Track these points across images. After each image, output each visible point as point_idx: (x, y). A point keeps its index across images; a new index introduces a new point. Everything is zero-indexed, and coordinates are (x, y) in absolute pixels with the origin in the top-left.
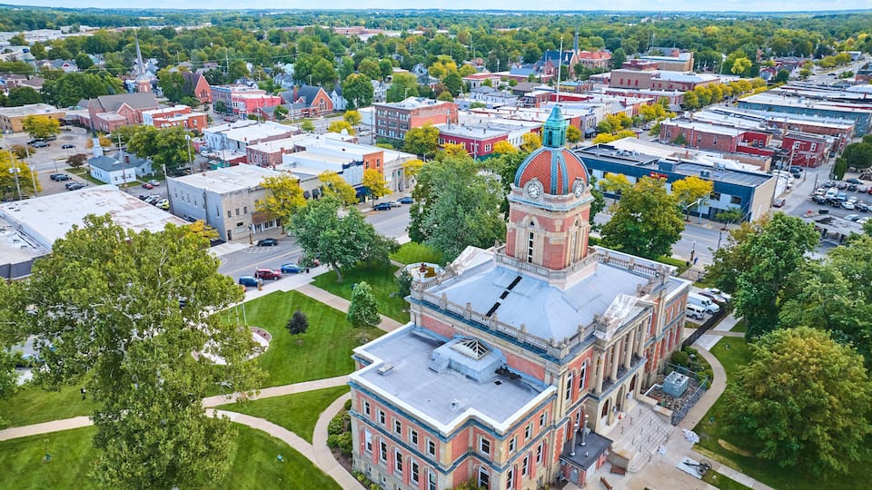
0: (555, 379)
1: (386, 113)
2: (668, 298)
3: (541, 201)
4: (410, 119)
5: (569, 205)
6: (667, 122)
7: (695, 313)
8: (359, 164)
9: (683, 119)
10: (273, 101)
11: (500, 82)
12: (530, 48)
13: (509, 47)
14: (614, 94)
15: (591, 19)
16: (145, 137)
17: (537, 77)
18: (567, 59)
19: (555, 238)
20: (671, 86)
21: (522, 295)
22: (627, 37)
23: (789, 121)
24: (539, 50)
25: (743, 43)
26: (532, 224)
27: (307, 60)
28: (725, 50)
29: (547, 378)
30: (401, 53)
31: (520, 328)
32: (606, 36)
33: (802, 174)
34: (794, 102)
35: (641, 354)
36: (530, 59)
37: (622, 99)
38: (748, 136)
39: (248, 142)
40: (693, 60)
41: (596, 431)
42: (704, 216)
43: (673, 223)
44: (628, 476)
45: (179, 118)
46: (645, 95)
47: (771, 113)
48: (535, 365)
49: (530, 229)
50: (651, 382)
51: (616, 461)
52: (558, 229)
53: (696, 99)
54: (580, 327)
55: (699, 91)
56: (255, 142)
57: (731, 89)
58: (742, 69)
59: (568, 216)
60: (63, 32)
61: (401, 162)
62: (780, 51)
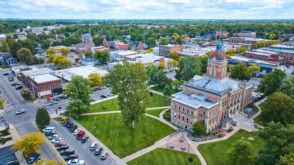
0: (220, 101)
1: (162, 48)
2: (246, 89)
3: (216, 62)
4: (169, 50)
5: (222, 63)
6: (247, 52)
7: (254, 97)
8: (158, 60)
9: (252, 51)
10: (126, 45)
11: (193, 41)
12: (202, 31)
13: (195, 31)
14: (230, 44)
15: (221, 22)
16: (98, 53)
17: (205, 39)
18: (214, 34)
19: (219, 70)
20: (248, 42)
21: (211, 84)
22: (234, 27)
23: (287, 52)
24: (205, 31)
25: (273, 29)
26: (213, 67)
27: (134, 34)
28: (267, 32)
29: (218, 100)
30: (161, 32)
31: (211, 89)
32: (227, 27)
33: (290, 67)
34: (289, 47)
35: (240, 100)
36: (202, 34)
37: (233, 45)
38: (273, 56)
39: (124, 55)
40: (256, 34)
41: (229, 117)
42: (258, 77)
43: (248, 75)
44: (236, 127)
45: (102, 50)
46: (240, 45)
47: (281, 50)
48: (215, 98)
49: (213, 69)
50: (242, 110)
51: (234, 123)
52: (220, 68)
53: (257, 46)
54: (225, 89)
55: (257, 43)
56: (127, 55)
57: (268, 43)
58: (272, 37)
59: (222, 65)
60: (55, 26)
61: (169, 61)
62: (287, 32)
